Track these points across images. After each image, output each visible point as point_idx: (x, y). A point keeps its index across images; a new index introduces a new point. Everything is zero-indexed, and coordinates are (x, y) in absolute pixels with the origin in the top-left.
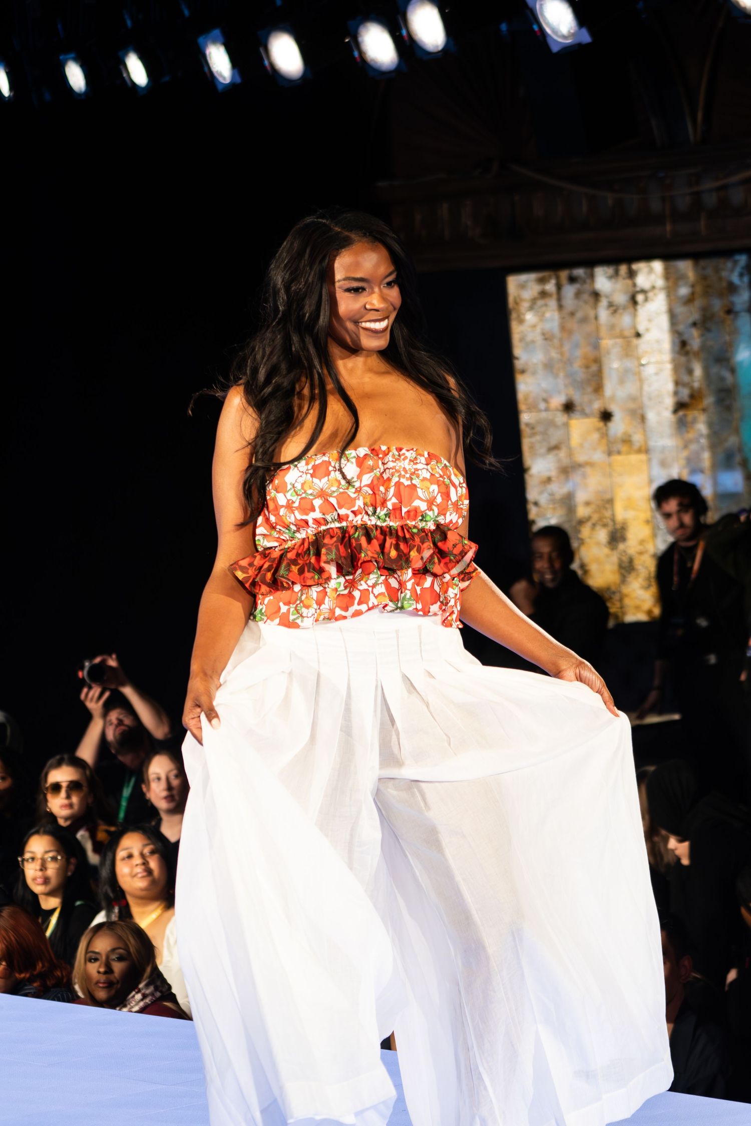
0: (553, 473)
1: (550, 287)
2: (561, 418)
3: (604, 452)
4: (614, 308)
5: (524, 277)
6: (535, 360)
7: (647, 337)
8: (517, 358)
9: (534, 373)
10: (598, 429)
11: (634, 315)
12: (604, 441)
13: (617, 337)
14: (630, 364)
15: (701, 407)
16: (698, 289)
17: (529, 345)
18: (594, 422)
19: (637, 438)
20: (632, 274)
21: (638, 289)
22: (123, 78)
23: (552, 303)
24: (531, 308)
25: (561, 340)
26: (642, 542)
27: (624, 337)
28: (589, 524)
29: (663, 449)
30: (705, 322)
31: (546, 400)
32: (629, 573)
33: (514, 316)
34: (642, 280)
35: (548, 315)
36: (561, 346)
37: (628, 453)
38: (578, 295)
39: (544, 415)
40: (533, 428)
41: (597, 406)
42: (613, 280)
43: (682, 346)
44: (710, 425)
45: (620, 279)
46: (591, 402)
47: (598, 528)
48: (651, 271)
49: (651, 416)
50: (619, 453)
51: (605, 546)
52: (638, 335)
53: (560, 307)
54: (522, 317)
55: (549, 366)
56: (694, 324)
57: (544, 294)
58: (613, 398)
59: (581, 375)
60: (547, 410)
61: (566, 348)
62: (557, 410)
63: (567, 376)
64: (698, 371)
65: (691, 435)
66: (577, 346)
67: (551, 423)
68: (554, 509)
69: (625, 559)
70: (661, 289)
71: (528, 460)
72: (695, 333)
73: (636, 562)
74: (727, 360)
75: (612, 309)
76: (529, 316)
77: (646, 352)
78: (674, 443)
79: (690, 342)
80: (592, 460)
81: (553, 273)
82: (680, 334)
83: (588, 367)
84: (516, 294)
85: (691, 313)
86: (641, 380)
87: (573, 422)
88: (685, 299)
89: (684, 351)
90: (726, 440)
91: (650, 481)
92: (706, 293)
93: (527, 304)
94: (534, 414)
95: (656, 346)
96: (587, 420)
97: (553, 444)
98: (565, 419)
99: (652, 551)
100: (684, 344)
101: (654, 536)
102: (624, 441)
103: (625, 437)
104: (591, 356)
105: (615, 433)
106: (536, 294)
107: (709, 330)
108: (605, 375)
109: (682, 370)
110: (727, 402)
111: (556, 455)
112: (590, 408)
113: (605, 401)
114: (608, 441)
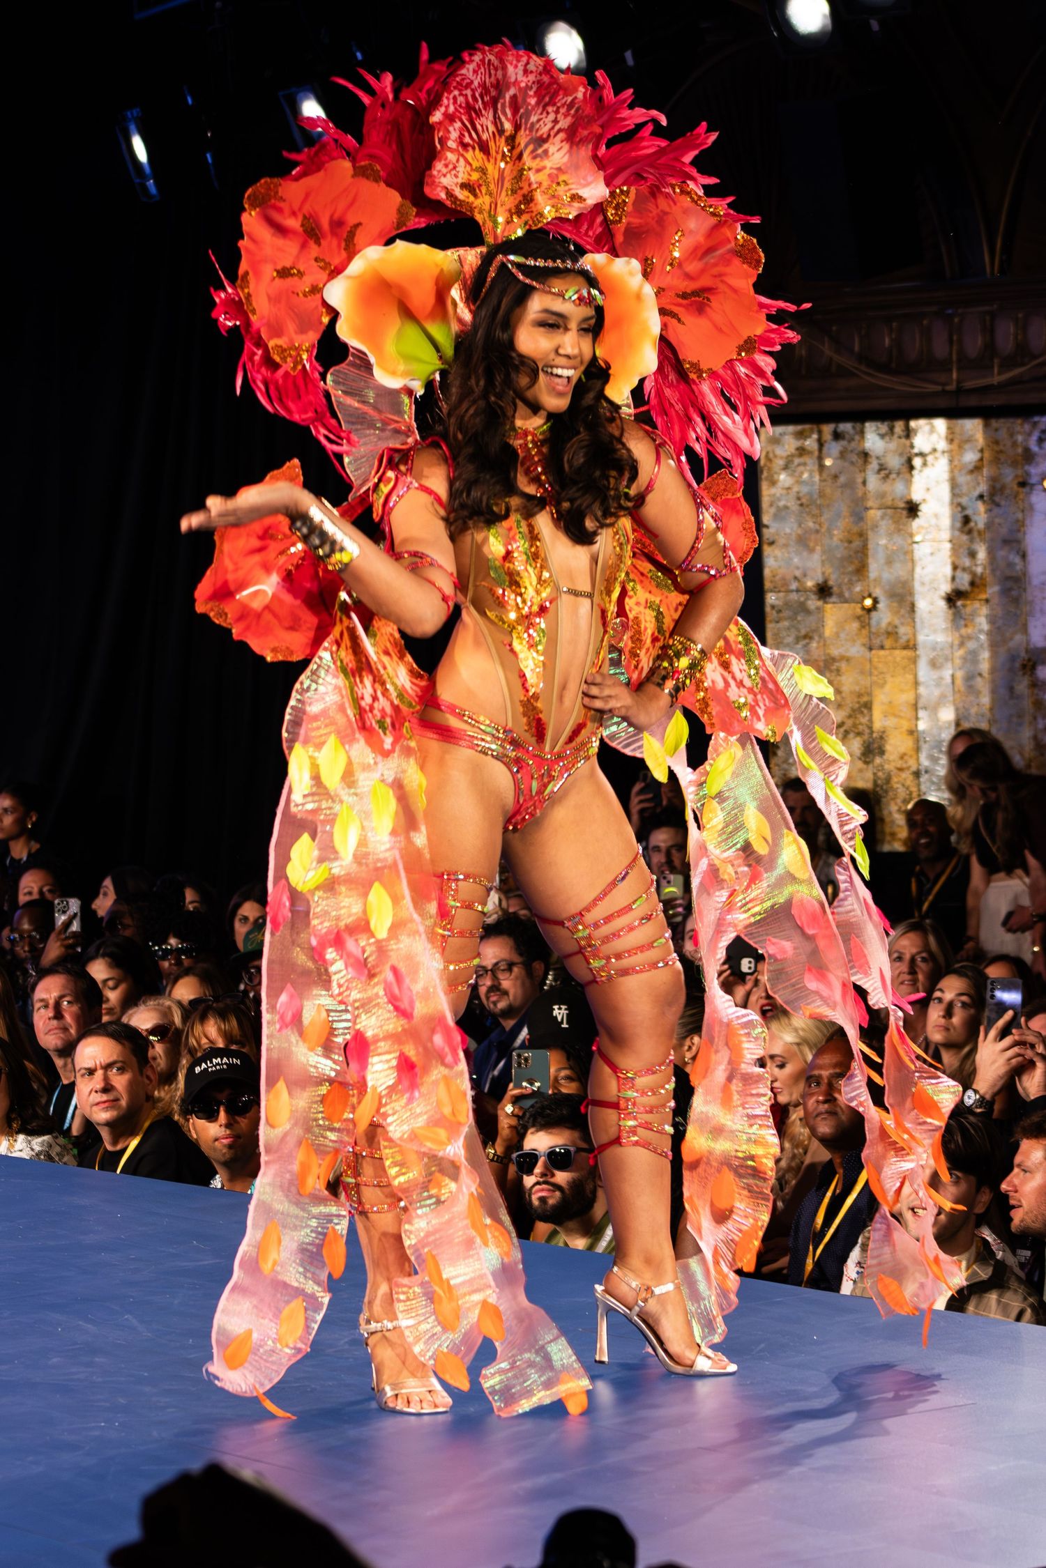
1: (811, 443)
2: (813, 603)
3: (864, 645)
4: (885, 473)
5: (780, 429)
6: (788, 531)
7: (924, 510)
8: (767, 527)
9: (786, 546)
10: (859, 618)
11: (909, 483)
12: (865, 632)
13: (886, 508)
14: (898, 540)
15: (984, 596)
16: (987, 455)
17: (779, 512)
18: (854, 609)
19: (903, 630)
20: (908, 433)
21: (916, 451)
23: (811, 462)
24: (786, 468)
25: (820, 507)
26: (902, 757)
27: (894, 509)
29: (934, 647)
30: (993, 497)
31: (797, 579)
32: (886, 792)
33: (765, 474)
34: (921, 441)
35: (806, 475)
36: (820, 514)
37: (893, 648)
38: (843, 455)
39: (794, 596)
40: (779, 611)
41: (858, 588)
42: (887, 438)
43: (964, 523)
44: (992, 620)
45: (895, 437)
46: (851, 585)
47: (851, 735)
48: (932, 430)
49: (922, 605)
50: (882, 647)
51: (859, 759)
52: (913, 507)
53: (821, 467)
54: (775, 477)
55: (803, 538)
56: (981, 497)
57: (802, 451)
58: (877, 581)
59: (841, 550)
60: (799, 591)
61: (826, 516)
62: (811, 591)
63: (824, 552)
64: (982, 555)
65: (969, 630)
66: (838, 516)
67: (803, 607)
69: (880, 774)
70: (943, 452)
72: (981, 507)
73: (895, 779)
74: (1018, 542)
75: (883, 473)
76: (782, 477)
77: (921, 527)
78: (950, 640)
79: (974, 518)
80: (848, 654)
81: (815, 427)
82: (963, 508)
83: (850, 542)
84: (769, 448)
85: (978, 484)
86: (913, 561)
87: (828, 606)
88: (971, 467)
89: (966, 529)
90: (1011, 639)
91: (916, 683)
92: (996, 461)
93: (781, 462)
94: (781, 594)
95: (933, 521)
96: (846, 605)
97: (803, 632)
98: (820, 603)
99: (914, 768)
100: (966, 520)
101: (918, 749)
102: (889, 634)
103: (890, 629)
104: (855, 529)
105: (878, 623)
106: (793, 451)
107: (998, 505)
108: (870, 553)
109: (963, 551)
110: (1014, 593)
111: (806, 645)
112: (850, 590)
113: (868, 586)
114: (870, 633)
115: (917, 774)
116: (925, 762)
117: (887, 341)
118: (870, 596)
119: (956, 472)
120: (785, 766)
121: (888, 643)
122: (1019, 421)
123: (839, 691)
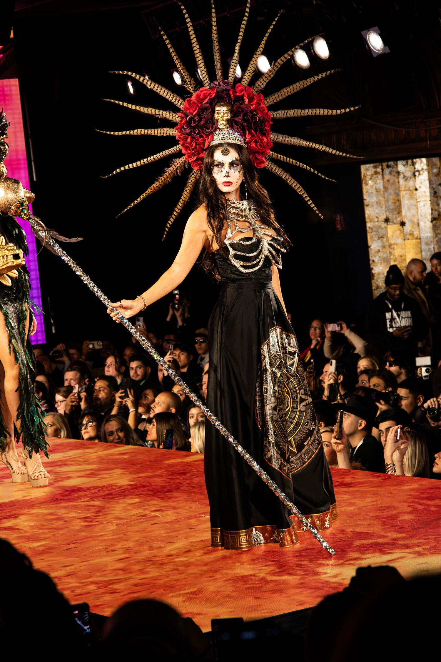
0: (380, 248)
1: (379, 170)
2: (384, 225)
3: (402, 239)
4: (406, 178)
5: (368, 166)
6: (373, 201)
7: (420, 190)
8: (366, 200)
9: (372, 206)
10: (400, 230)
11: (415, 181)
12: (402, 234)
13: (407, 190)
14: (412, 202)
17: (370, 195)
18: (398, 226)
19: (416, 233)
20: (413, 164)
21: (416, 170)
22: (197, 77)
23: (380, 176)
24: (371, 179)
25: (384, 192)
27: (410, 190)
29: (427, 238)
31: (377, 217)
33: (364, 182)
34: (418, 166)
35: (378, 181)
36: (384, 194)
37: (412, 239)
38: (390, 173)
39: (377, 223)
41: (399, 219)
42: (406, 166)
45: (409, 165)
46: (396, 218)
48: (421, 162)
49: (422, 224)
50: (409, 239)
52: (416, 189)
53: (383, 178)
54: (368, 182)
55: (378, 203)
56: (440, 184)
57: (376, 173)
58: (405, 216)
59: (392, 207)
60: (378, 221)
61: (386, 195)
62: (383, 221)
63: (386, 207)
65: (439, 231)
66: (390, 194)
67: (380, 227)
68: (381, 263)
70: (426, 170)
71: (370, 243)
72: (440, 188)
76: (370, 182)
77: (419, 196)
78: (432, 235)
79: (438, 192)
80: (397, 242)
81: (380, 164)
82: (434, 189)
83: (395, 203)
84: (365, 173)
85: (439, 180)
86: (418, 208)
87: (389, 226)
88: (436, 174)
89: (435, 196)
91: (421, 251)
93: (369, 177)
94: (372, 223)
95: (424, 194)
96: (395, 225)
97: (381, 236)
98: (385, 225)
100: (435, 193)
102: (410, 234)
103: (411, 233)
104: (396, 199)
105: (407, 231)
106: (373, 172)
108: (402, 206)
109: (435, 204)
111: (382, 240)
112: (396, 221)
113: (402, 218)
114: (404, 234)
117: (404, 132)
118: (403, 222)
119: (431, 176)
120: (377, 283)
121: (410, 238)
123: (394, 256)
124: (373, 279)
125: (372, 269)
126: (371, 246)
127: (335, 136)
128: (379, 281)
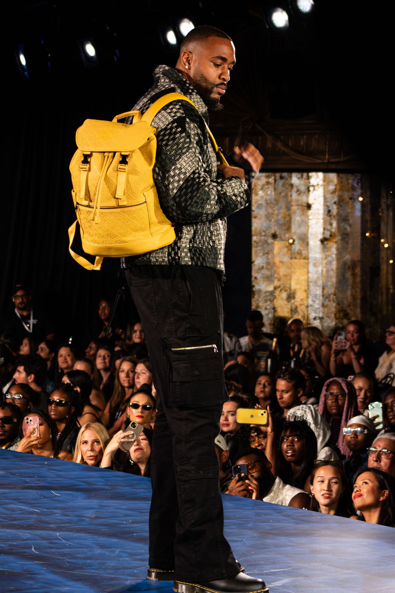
0: (264, 265)
1: (271, 180)
2: (270, 240)
3: (289, 257)
6: (261, 213)
7: (313, 207)
8: (254, 211)
9: (260, 219)
10: (287, 247)
11: (308, 196)
12: (289, 252)
13: (299, 206)
14: (303, 218)
15: (335, 240)
16: (338, 187)
17: (259, 206)
18: (286, 243)
19: (304, 252)
20: (308, 178)
21: (311, 184)
23: (271, 188)
24: (262, 189)
25: (274, 204)
26: (302, 300)
27: (302, 206)
28: (279, 290)
29: (315, 259)
30: (340, 203)
31: (264, 231)
32: (295, 313)
33: (254, 191)
34: (313, 181)
35: (269, 192)
36: (274, 207)
37: (300, 259)
38: (283, 185)
39: (263, 238)
40: (257, 243)
41: (287, 236)
42: (300, 179)
43: (328, 213)
44: (338, 249)
45: (304, 179)
46: (285, 234)
47: (283, 291)
48: (318, 177)
49: (311, 243)
50: (296, 258)
51: (286, 300)
52: (309, 206)
53: (275, 189)
54: (258, 192)
55: (267, 216)
56: (335, 203)
57: (268, 183)
58: (295, 233)
59: (281, 222)
60: (265, 236)
61: (276, 208)
62: (270, 236)
63: (275, 221)
64: (335, 225)
65: (329, 253)
66: (281, 208)
67: (266, 242)
68: (264, 281)
69: (293, 306)
70: (321, 185)
71: (254, 257)
72: (335, 207)
73: (298, 309)
74: (348, 220)
75: (298, 192)
76: (260, 193)
77: (312, 213)
78: (321, 256)
79: (332, 211)
80: (283, 261)
81: (273, 174)
82: (328, 207)
83: (285, 218)
84: (256, 182)
85: (334, 198)
86: (308, 226)
87: (276, 242)
88: (332, 191)
89: (329, 215)
90: (344, 257)
91: (308, 272)
92: (341, 189)
93: (260, 187)
94: (258, 237)
95: (317, 211)
96: (282, 242)
97: (266, 251)
98: (273, 241)
99: (306, 304)
100: (329, 211)
101: (308, 297)
102: (298, 253)
103: (299, 252)
104: (287, 213)
105: (295, 249)
106: (265, 183)
107: (341, 206)
108: (293, 222)
109: (328, 223)
110: (346, 240)
111: (267, 257)
112: (284, 236)
113: (291, 235)
114: (291, 252)
115: (307, 307)
116: (310, 302)
117: (302, 143)
118: (292, 238)
119: (326, 193)
120: (257, 302)
122: (350, 175)
123: (279, 274)
124: (254, 297)
125: (254, 286)
126: (254, 262)
127: (227, 139)
128: (260, 300)
